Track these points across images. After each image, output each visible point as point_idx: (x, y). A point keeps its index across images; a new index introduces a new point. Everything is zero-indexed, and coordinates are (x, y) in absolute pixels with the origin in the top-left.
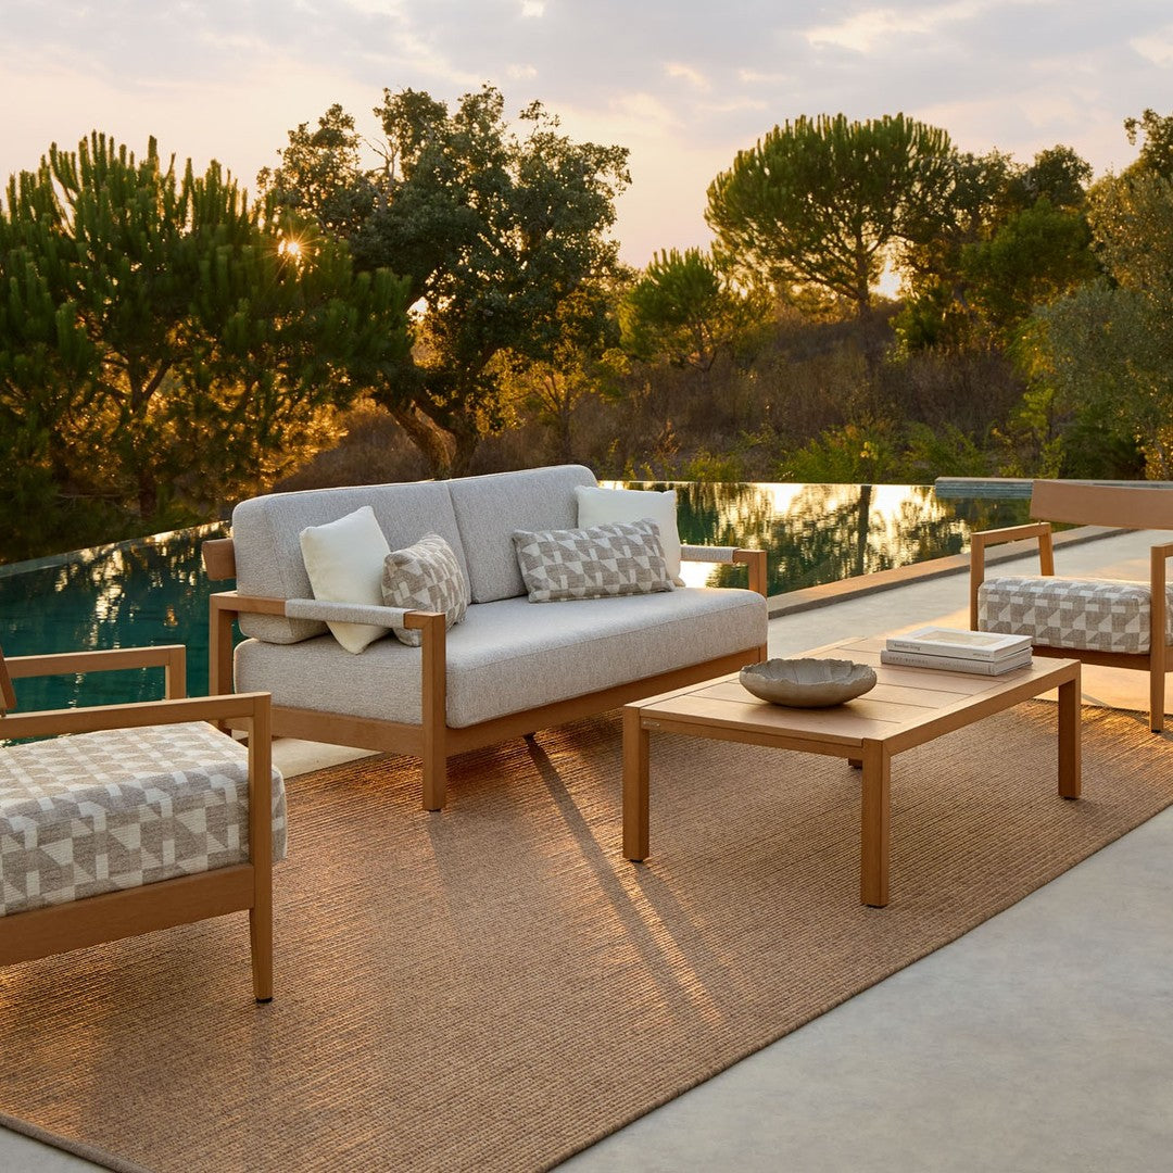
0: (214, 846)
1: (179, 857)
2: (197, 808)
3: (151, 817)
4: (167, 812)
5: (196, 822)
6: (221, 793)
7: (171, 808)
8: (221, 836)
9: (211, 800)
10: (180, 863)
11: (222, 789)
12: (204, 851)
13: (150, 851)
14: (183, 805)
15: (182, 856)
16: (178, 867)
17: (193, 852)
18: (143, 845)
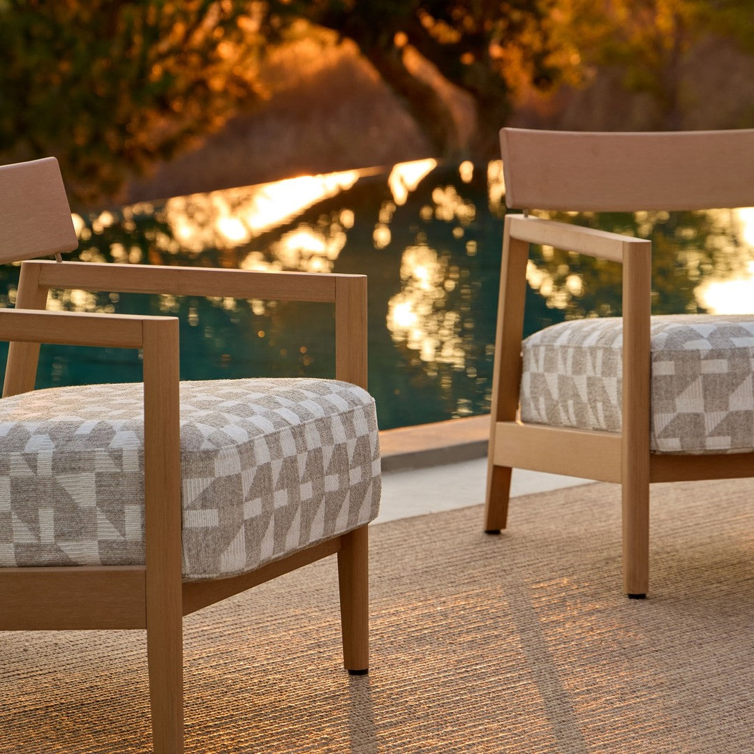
0: (107, 531)
1: (60, 535)
2: (84, 470)
3: (24, 472)
4: (45, 470)
5: (83, 489)
6: (117, 456)
7: (50, 463)
8: (117, 518)
9: (104, 463)
10: (62, 544)
11: (121, 450)
12: (94, 536)
13: (23, 519)
14: (68, 462)
15: (63, 535)
16: (59, 550)
17: (79, 533)
18: (14, 508)
